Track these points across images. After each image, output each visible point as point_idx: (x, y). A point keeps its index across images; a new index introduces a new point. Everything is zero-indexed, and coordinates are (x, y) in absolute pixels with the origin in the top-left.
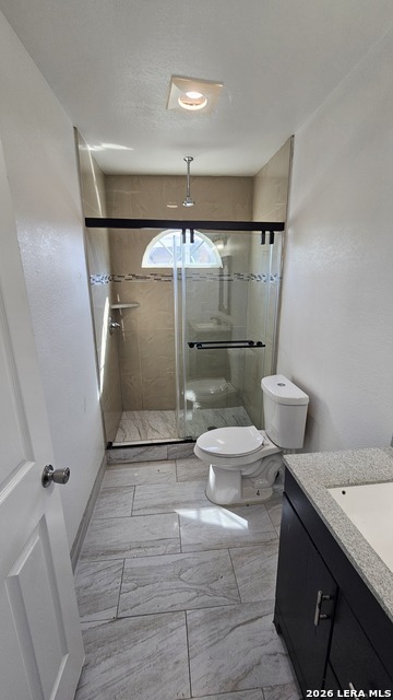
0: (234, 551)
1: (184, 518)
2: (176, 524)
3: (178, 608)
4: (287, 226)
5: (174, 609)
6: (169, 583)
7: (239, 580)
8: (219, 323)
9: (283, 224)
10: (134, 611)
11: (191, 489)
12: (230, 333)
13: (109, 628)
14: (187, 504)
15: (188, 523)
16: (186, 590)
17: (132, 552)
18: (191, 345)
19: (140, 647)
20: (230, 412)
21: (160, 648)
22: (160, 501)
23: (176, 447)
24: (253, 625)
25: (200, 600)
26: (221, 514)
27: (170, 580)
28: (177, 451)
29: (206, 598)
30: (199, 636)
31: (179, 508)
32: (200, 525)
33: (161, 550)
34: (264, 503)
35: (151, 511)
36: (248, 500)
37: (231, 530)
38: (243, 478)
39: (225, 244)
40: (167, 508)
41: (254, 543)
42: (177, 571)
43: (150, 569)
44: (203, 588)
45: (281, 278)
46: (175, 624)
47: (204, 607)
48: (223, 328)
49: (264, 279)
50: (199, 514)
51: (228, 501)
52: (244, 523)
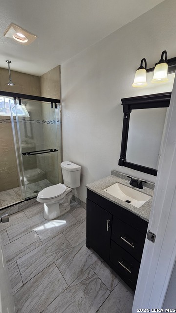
0: (64, 233)
1: (38, 231)
2: (36, 235)
3: (51, 263)
4: (61, 101)
5: (49, 265)
6: (43, 258)
7: (70, 241)
8: (27, 143)
9: (59, 100)
10: (32, 276)
11: (37, 219)
12: (34, 148)
13: (21, 290)
14: (37, 225)
15: (41, 232)
16: (51, 256)
17: (19, 256)
18: (24, 154)
19: (40, 286)
20: (41, 183)
21: (49, 281)
22: (24, 229)
23: (22, 204)
24: (80, 252)
25: (58, 255)
26: (54, 223)
27: (43, 256)
28: (23, 206)
29: (60, 253)
30: (63, 267)
31: (34, 228)
32: (46, 230)
33: (33, 247)
34: (68, 212)
35: (20, 236)
36: (62, 213)
37: (60, 226)
38: (60, 205)
39: (26, 105)
40: (29, 230)
41: (71, 227)
42: (44, 251)
43: (31, 257)
44: (58, 251)
45: (61, 122)
46: (52, 269)
47: (61, 257)
48: (30, 146)
49: (51, 123)
50: (44, 227)
51: (55, 217)
52: (64, 221)
